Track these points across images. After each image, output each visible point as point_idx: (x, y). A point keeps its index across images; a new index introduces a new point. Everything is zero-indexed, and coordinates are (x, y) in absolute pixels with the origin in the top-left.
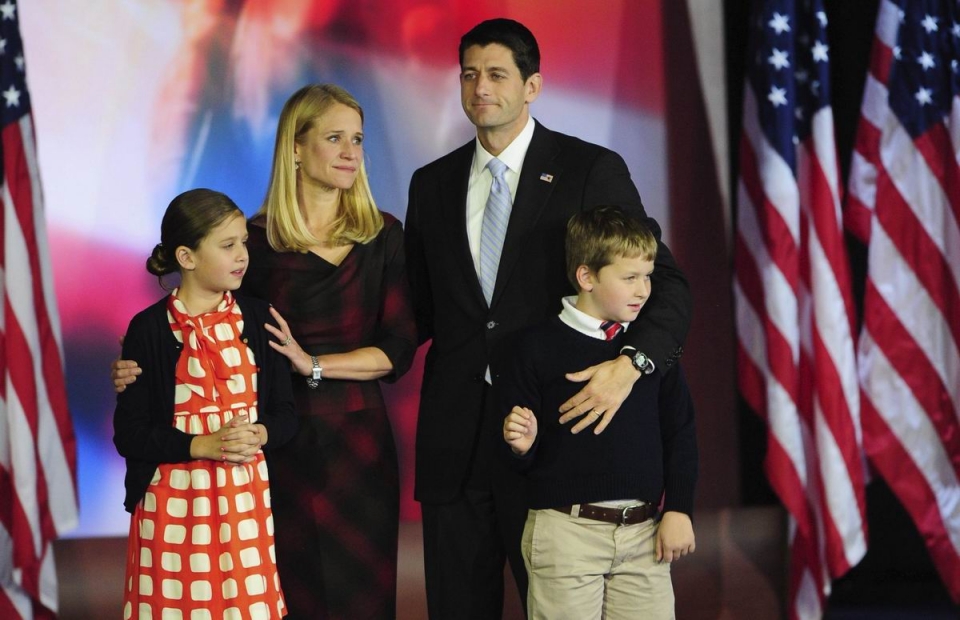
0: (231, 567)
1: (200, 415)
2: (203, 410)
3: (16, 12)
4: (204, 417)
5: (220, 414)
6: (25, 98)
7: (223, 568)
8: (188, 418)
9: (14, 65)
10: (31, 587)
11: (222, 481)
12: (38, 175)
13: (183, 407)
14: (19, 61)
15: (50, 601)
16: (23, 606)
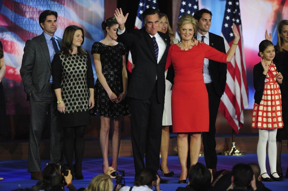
0: (275, 116)
1: (269, 84)
2: (270, 84)
3: (239, 4)
4: (270, 85)
5: (273, 85)
6: (240, 21)
7: (273, 116)
8: (267, 85)
9: (238, 15)
10: (239, 119)
11: (273, 98)
12: (242, 37)
13: (267, 83)
14: (239, 14)
15: (242, 122)
16: (237, 123)
